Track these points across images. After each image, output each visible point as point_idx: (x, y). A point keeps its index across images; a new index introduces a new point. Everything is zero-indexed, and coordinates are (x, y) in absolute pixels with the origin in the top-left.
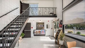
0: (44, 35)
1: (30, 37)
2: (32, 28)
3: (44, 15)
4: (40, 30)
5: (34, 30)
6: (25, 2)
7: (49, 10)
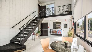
0: (61, 35)
1: (47, 36)
2: (49, 27)
3: (57, 14)
4: (57, 30)
5: (51, 30)
6: (43, 5)
7: (63, 9)
